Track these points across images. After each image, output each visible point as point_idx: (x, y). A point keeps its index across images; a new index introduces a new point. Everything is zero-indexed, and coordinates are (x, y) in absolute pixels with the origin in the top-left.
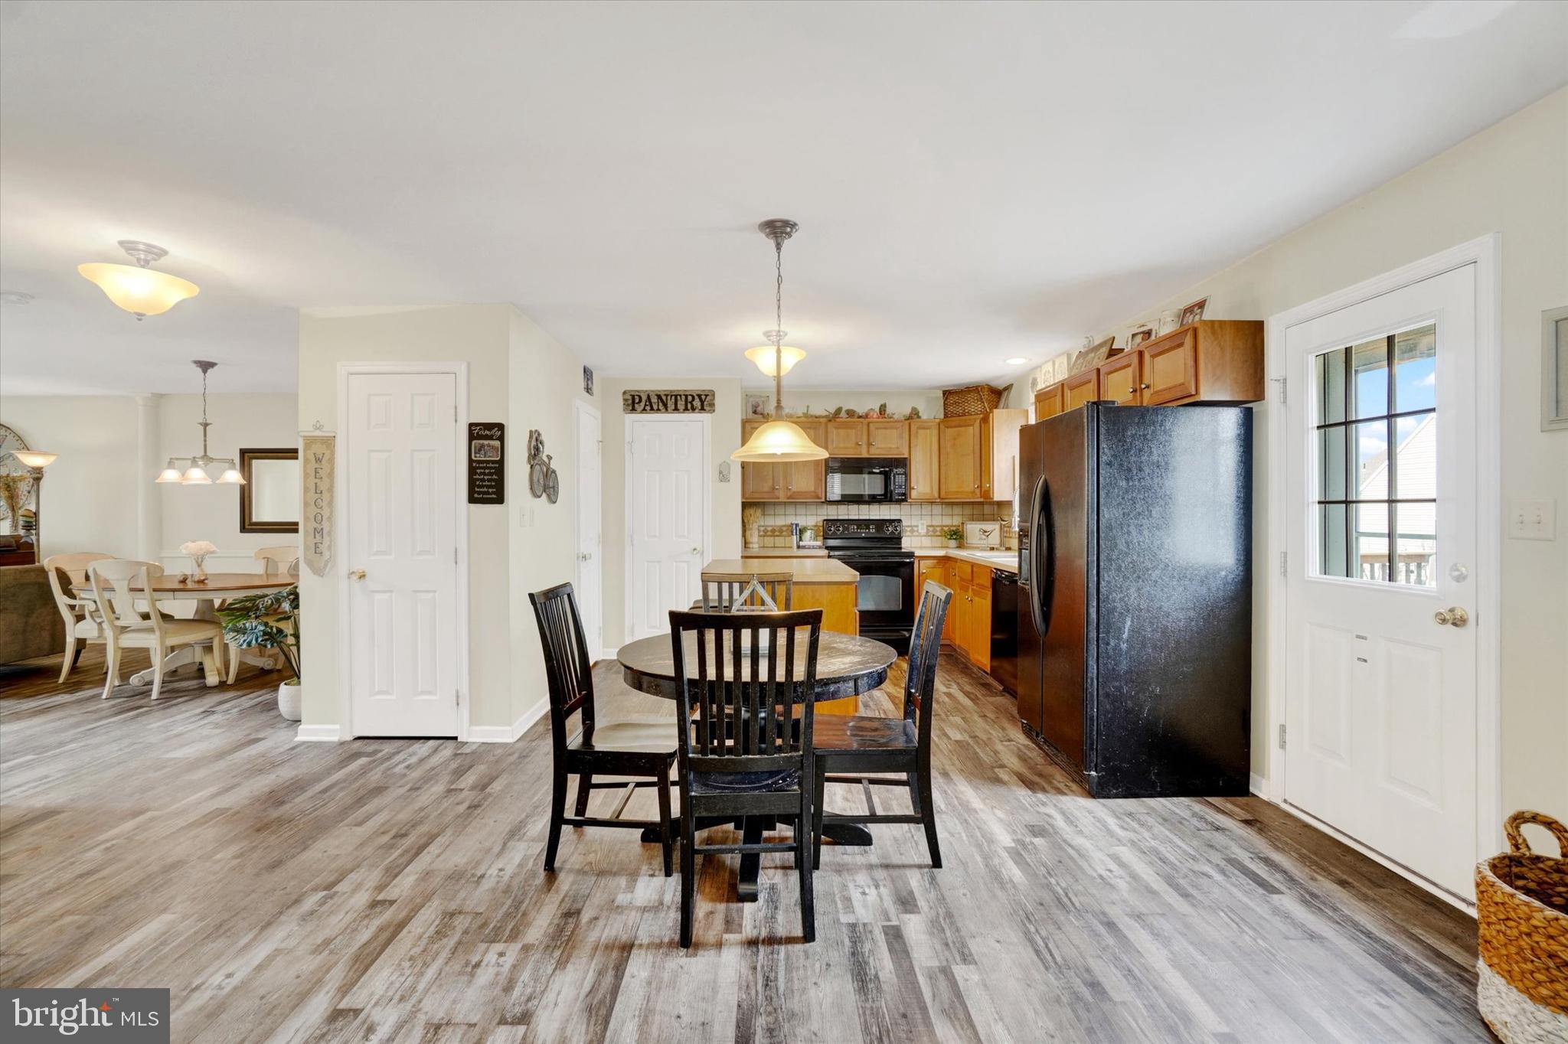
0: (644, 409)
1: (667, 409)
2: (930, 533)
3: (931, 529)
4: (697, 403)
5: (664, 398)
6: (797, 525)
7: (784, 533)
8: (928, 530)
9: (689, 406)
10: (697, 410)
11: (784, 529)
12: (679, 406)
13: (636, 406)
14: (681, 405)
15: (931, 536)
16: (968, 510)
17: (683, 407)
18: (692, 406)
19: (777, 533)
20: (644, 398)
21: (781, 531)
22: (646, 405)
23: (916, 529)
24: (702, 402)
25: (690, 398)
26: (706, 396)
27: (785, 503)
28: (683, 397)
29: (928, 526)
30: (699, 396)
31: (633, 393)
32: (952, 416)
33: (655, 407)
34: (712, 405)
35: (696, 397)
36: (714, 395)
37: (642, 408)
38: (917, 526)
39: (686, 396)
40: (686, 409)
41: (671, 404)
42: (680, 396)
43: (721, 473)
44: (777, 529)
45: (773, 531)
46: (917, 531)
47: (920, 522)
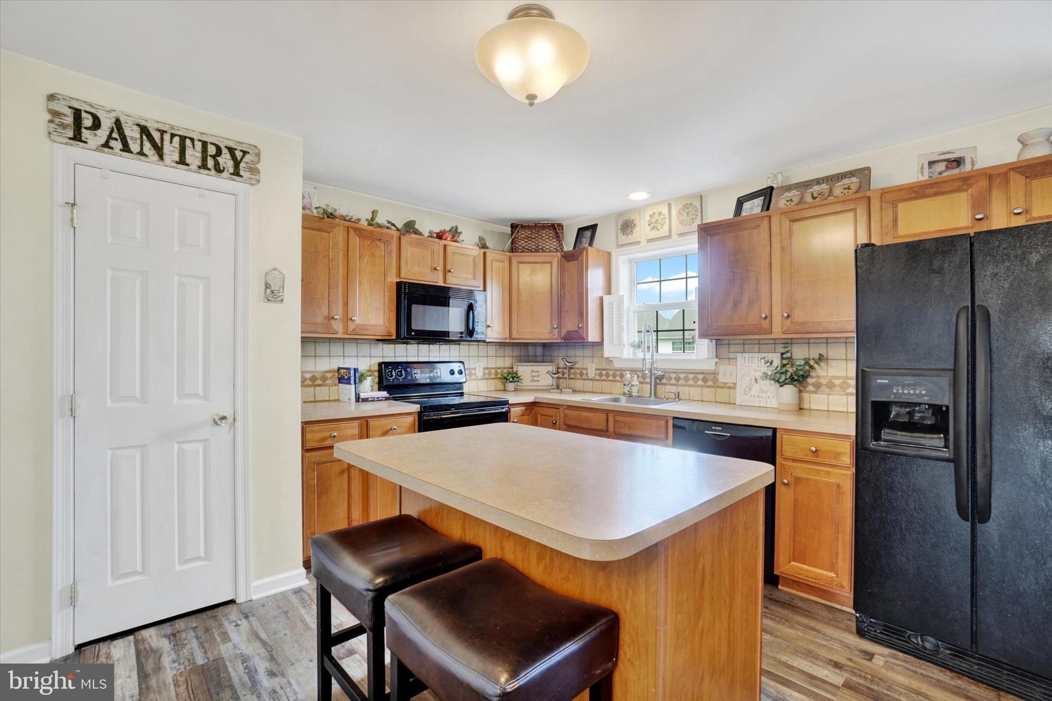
0: (106, 145)
1: (161, 157)
2: (487, 376)
3: (487, 371)
4: (225, 160)
5: (156, 136)
6: (356, 370)
7: (328, 382)
8: (484, 373)
9: (210, 163)
10: (225, 174)
11: (329, 375)
12: (188, 159)
13: (85, 134)
14: (193, 155)
15: (487, 379)
16: (516, 352)
17: (198, 162)
18: (217, 164)
19: (319, 382)
20: (107, 123)
21: (324, 379)
22: (110, 137)
23: (473, 372)
24: (237, 164)
25: (212, 150)
26: (245, 153)
27: (342, 340)
28: (199, 145)
29: (485, 369)
30: (231, 150)
31: (76, 105)
32: (523, 252)
33: (135, 147)
34: (254, 171)
35: (225, 151)
36: (258, 155)
37: (103, 140)
38: (475, 369)
39: (205, 144)
40: (204, 166)
41: (171, 150)
42: (192, 140)
43: (267, 286)
44: (318, 375)
45: (313, 379)
46: (475, 374)
47: (478, 364)
